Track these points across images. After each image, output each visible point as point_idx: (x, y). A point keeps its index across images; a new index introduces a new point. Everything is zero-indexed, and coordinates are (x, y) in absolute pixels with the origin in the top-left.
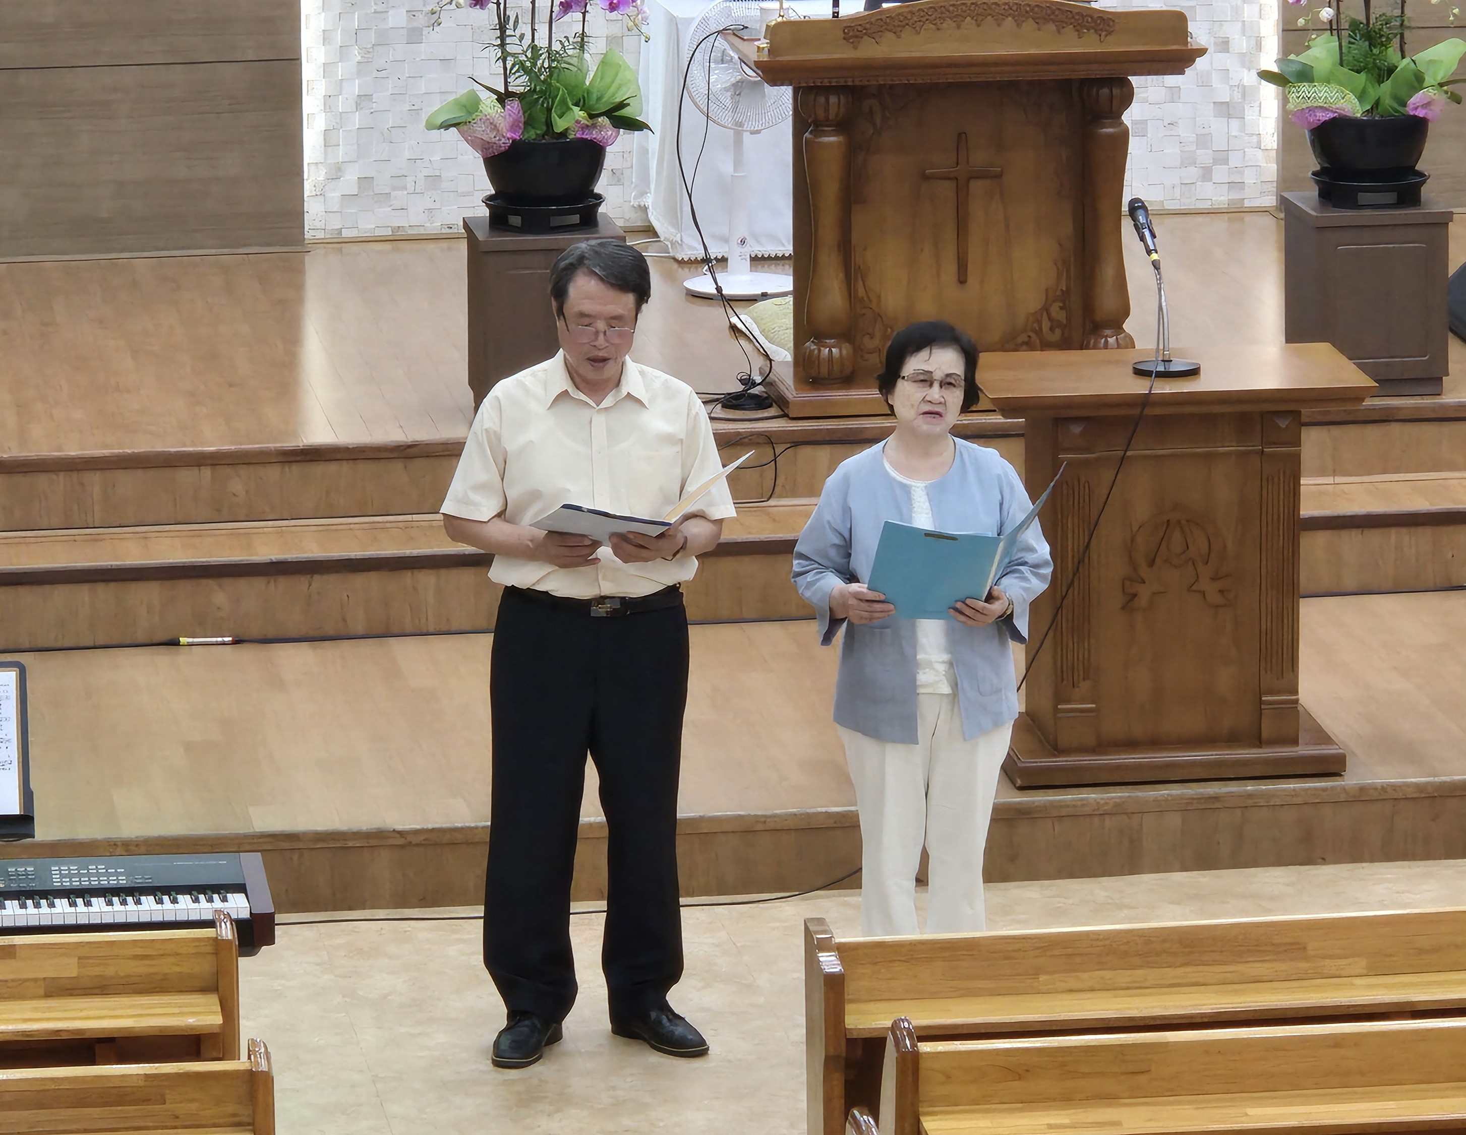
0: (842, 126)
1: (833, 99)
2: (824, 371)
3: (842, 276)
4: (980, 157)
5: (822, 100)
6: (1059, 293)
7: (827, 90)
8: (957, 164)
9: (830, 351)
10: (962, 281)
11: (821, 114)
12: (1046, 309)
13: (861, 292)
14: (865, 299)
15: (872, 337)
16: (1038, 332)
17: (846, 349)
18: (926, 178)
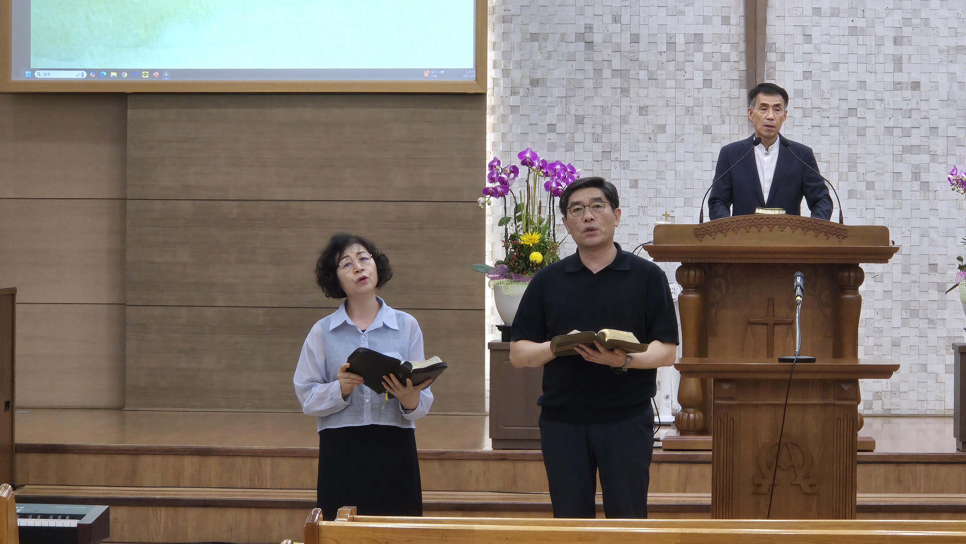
18: (750, 323)
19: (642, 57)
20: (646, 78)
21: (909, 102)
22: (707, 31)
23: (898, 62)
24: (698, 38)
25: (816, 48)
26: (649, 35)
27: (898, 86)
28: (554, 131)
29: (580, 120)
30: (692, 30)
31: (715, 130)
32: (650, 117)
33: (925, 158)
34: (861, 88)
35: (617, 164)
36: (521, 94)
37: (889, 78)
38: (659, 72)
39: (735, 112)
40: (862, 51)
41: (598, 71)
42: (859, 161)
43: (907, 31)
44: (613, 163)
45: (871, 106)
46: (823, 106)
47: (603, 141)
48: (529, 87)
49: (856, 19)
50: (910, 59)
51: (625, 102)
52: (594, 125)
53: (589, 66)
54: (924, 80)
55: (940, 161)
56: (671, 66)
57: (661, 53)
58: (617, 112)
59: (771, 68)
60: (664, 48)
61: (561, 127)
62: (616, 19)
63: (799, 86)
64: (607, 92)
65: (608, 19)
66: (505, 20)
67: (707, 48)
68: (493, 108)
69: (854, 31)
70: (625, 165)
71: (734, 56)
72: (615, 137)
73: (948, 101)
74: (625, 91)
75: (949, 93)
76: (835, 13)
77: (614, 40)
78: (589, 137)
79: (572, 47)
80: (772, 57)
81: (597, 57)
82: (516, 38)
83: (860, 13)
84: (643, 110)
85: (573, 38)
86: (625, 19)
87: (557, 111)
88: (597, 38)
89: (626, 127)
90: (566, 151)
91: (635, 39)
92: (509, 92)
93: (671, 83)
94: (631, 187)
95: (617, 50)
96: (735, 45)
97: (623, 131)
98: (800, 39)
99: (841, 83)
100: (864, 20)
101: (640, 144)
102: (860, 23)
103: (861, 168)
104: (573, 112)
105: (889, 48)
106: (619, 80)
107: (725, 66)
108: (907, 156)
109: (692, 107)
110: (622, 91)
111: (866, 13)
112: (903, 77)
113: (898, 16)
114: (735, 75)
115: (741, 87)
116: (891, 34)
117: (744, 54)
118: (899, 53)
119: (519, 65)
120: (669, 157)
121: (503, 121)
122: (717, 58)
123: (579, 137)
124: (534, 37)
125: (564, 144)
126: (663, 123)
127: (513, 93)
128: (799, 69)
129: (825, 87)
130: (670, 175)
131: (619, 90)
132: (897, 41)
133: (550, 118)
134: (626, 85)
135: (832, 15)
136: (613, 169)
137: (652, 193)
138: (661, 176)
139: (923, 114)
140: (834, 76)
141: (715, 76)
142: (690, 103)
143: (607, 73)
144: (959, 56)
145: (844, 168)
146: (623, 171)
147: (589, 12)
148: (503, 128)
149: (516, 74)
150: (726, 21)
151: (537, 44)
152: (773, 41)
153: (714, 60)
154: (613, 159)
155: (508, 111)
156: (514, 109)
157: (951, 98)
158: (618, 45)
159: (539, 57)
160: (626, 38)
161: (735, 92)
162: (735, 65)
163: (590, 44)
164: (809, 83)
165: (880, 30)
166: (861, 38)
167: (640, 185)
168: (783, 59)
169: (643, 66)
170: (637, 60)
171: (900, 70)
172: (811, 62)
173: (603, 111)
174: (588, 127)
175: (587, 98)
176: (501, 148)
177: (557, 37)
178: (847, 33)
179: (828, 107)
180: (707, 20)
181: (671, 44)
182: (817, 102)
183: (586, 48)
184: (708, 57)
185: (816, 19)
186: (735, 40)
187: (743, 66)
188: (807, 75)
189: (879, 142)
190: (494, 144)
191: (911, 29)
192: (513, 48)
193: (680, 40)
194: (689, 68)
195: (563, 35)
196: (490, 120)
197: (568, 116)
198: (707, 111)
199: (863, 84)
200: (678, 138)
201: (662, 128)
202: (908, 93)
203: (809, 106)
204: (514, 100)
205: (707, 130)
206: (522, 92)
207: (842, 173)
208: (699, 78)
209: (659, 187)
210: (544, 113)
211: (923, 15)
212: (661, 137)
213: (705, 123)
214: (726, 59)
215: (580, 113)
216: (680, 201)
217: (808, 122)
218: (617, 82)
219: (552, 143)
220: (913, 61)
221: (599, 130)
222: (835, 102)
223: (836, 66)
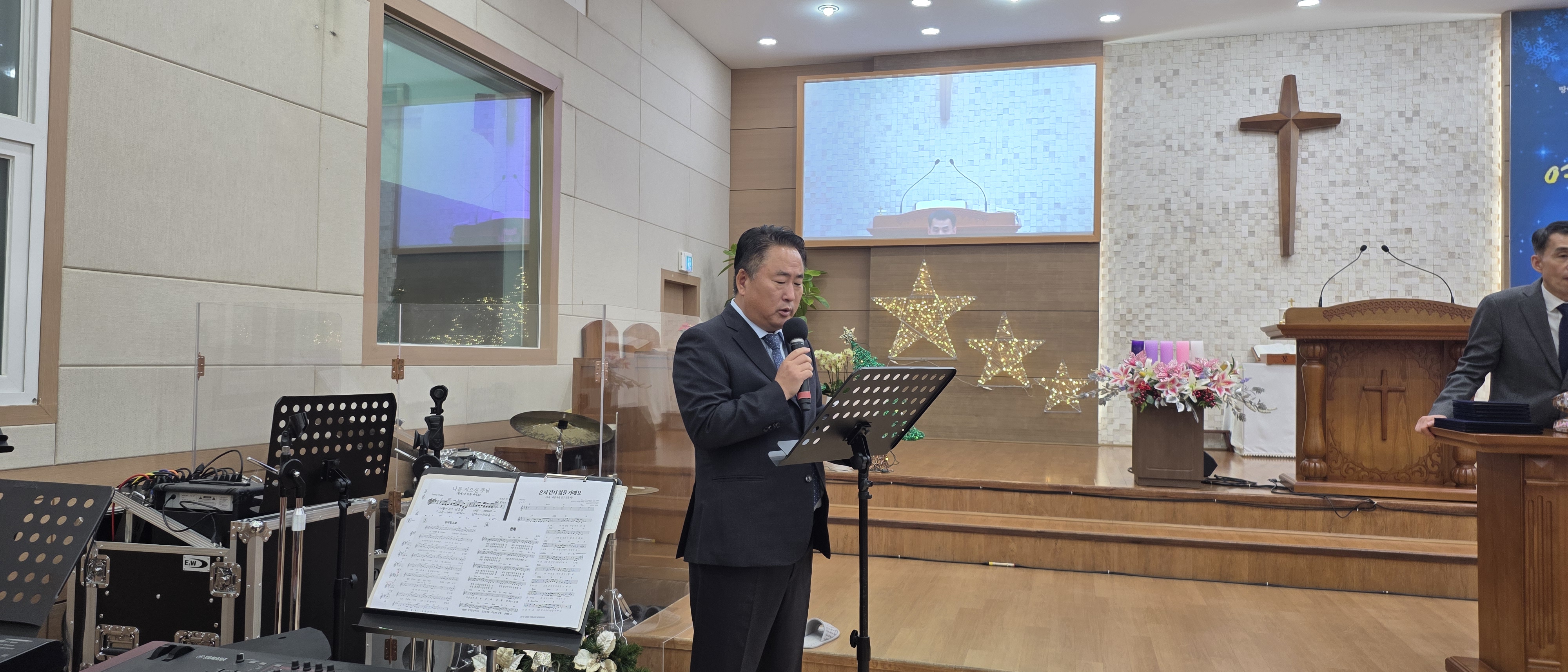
0: (1322, 360)
1: (1318, 348)
2: (1312, 474)
3: (1321, 430)
4: (1394, 381)
5: (1312, 348)
6: (1436, 448)
7: (1314, 342)
8: (1381, 384)
9: (1315, 464)
10: (1384, 439)
11: (1311, 354)
12: (1430, 455)
13: (1331, 441)
14: (1333, 443)
15: (1336, 462)
16: (1426, 466)
17: (1323, 465)
18: (1364, 389)
19: (1205, 218)
20: (1208, 232)
21: (1403, 243)
22: (1251, 199)
23: (1394, 215)
24: (1245, 205)
25: (1331, 208)
26: (1210, 204)
27: (1394, 231)
28: (1144, 267)
29: (1161, 259)
30: (1240, 199)
31: (1257, 264)
32: (1210, 257)
33: (1416, 280)
34: (1365, 234)
35: (1187, 287)
36: (1122, 244)
37: (1388, 226)
38: (1217, 227)
39: (1272, 252)
40: (1367, 208)
41: (1174, 228)
42: (1364, 283)
43: (1401, 194)
44: (1184, 287)
45: (1373, 246)
46: (1336, 247)
47: (1178, 272)
48: (1127, 239)
49: (1362, 188)
50: (1404, 213)
51: (1193, 247)
52: (1171, 262)
53: (1168, 225)
54: (1415, 227)
55: (1427, 282)
56: (1226, 223)
57: (1218, 215)
58: (1187, 254)
59: (1298, 222)
60: (1220, 211)
61: (1148, 264)
62: (1187, 194)
63: (1319, 234)
64: (1180, 241)
65: (1181, 194)
66: (1111, 197)
67: (1251, 211)
68: (1103, 252)
69: (1360, 195)
70: (1193, 288)
71: (1271, 215)
72: (1186, 270)
73: (1435, 241)
74: (1193, 241)
75: (1435, 236)
76: (1346, 184)
77: (1185, 208)
78: (1168, 270)
79: (1156, 213)
80: (1298, 215)
81: (1173, 219)
82: (1118, 208)
83: (1365, 183)
84: (1205, 252)
85: (1157, 207)
86: (1193, 194)
87: (1146, 254)
88: (1174, 207)
89: (1194, 263)
90: (1152, 279)
91: (1200, 206)
92: (1113, 242)
93: (1225, 234)
94: (1197, 302)
95: (1188, 213)
96: (1271, 209)
97: (1191, 266)
98: (1320, 202)
99: (1350, 231)
100: (1368, 187)
101: (1203, 274)
102: (1365, 190)
103: (1365, 288)
104: (1156, 255)
105: (1388, 206)
106: (1188, 234)
107: (1264, 222)
108: (1402, 279)
109: (1240, 250)
110: (1190, 241)
111: (1369, 184)
112: (1398, 226)
113: (1394, 184)
114: (1272, 228)
115: (1275, 235)
116: (1389, 196)
117: (1278, 214)
118: (1395, 209)
119: (1120, 225)
120: (1224, 282)
121: (1109, 261)
122: (1258, 217)
123: (1161, 270)
124: (1130, 208)
125: (1150, 275)
126: (1220, 260)
127: (1116, 243)
128: (1319, 223)
129: (1338, 233)
130: (1224, 294)
131: (1189, 240)
132: (1393, 201)
133: (1141, 258)
134: (1193, 237)
135: (1344, 185)
136: (1184, 290)
137: (1211, 306)
138: (1218, 294)
139: (1414, 250)
140: (1345, 226)
141: (1257, 229)
142: (1239, 246)
143: (1180, 229)
144: (1442, 210)
145: (1353, 287)
146: (1191, 292)
147: (1168, 190)
148: (1109, 265)
149: (1118, 232)
150: (1265, 192)
151: (1132, 211)
152: (1299, 205)
153: (1256, 218)
154: (1184, 284)
155: (1113, 255)
156: (1117, 253)
157: (1437, 239)
158: (1188, 210)
159: (1133, 220)
160: (1194, 206)
161: (1272, 239)
162: (1272, 221)
163: (1169, 211)
164: (1326, 231)
165: (1380, 194)
166: (1366, 201)
167: (1203, 300)
168: (1306, 215)
169: (1205, 224)
170: (1202, 220)
171: (1397, 221)
172: (1327, 217)
173: (1177, 253)
174: (1167, 264)
175: (1167, 245)
176: (1108, 278)
177: (1146, 207)
178: (1355, 197)
179: (1340, 247)
180: (1251, 193)
181: (1226, 209)
182: (1332, 244)
183: (1166, 214)
184: (1251, 217)
185: (1332, 188)
186: (1271, 205)
187: (1277, 222)
188: (1325, 226)
189: (1380, 270)
190: (1103, 276)
191: (1404, 192)
192: (1116, 215)
193: (1232, 206)
194: (1238, 224)
195: (1150, 206)
196: (1101, 260)
197: (1153, 257)
198: (1251, 251)
199: (1367, 231)
200: (1230, 270)
201: (1219, 264)
202: (1402, 236)
203: (1326, 246)
204: (1117, 248)
205: (1251, 264)
206: (1122, 243)
207: (1351, 291)
208: (1245, 231)
209: (1216, 302)
210: (1137, 256)
211: (1415, 182)
212: (1218, 269)
213: (1250, 260)
214: (1265, 217)
215: (1162, 255)
216: (1232, 311)
217: (1325, 258)
218: (1188, 235)
219: (1143, 274)
220: (1406, 214)
221: (1174, 266)
222: (1346, 243)
223: (1347, 219)
